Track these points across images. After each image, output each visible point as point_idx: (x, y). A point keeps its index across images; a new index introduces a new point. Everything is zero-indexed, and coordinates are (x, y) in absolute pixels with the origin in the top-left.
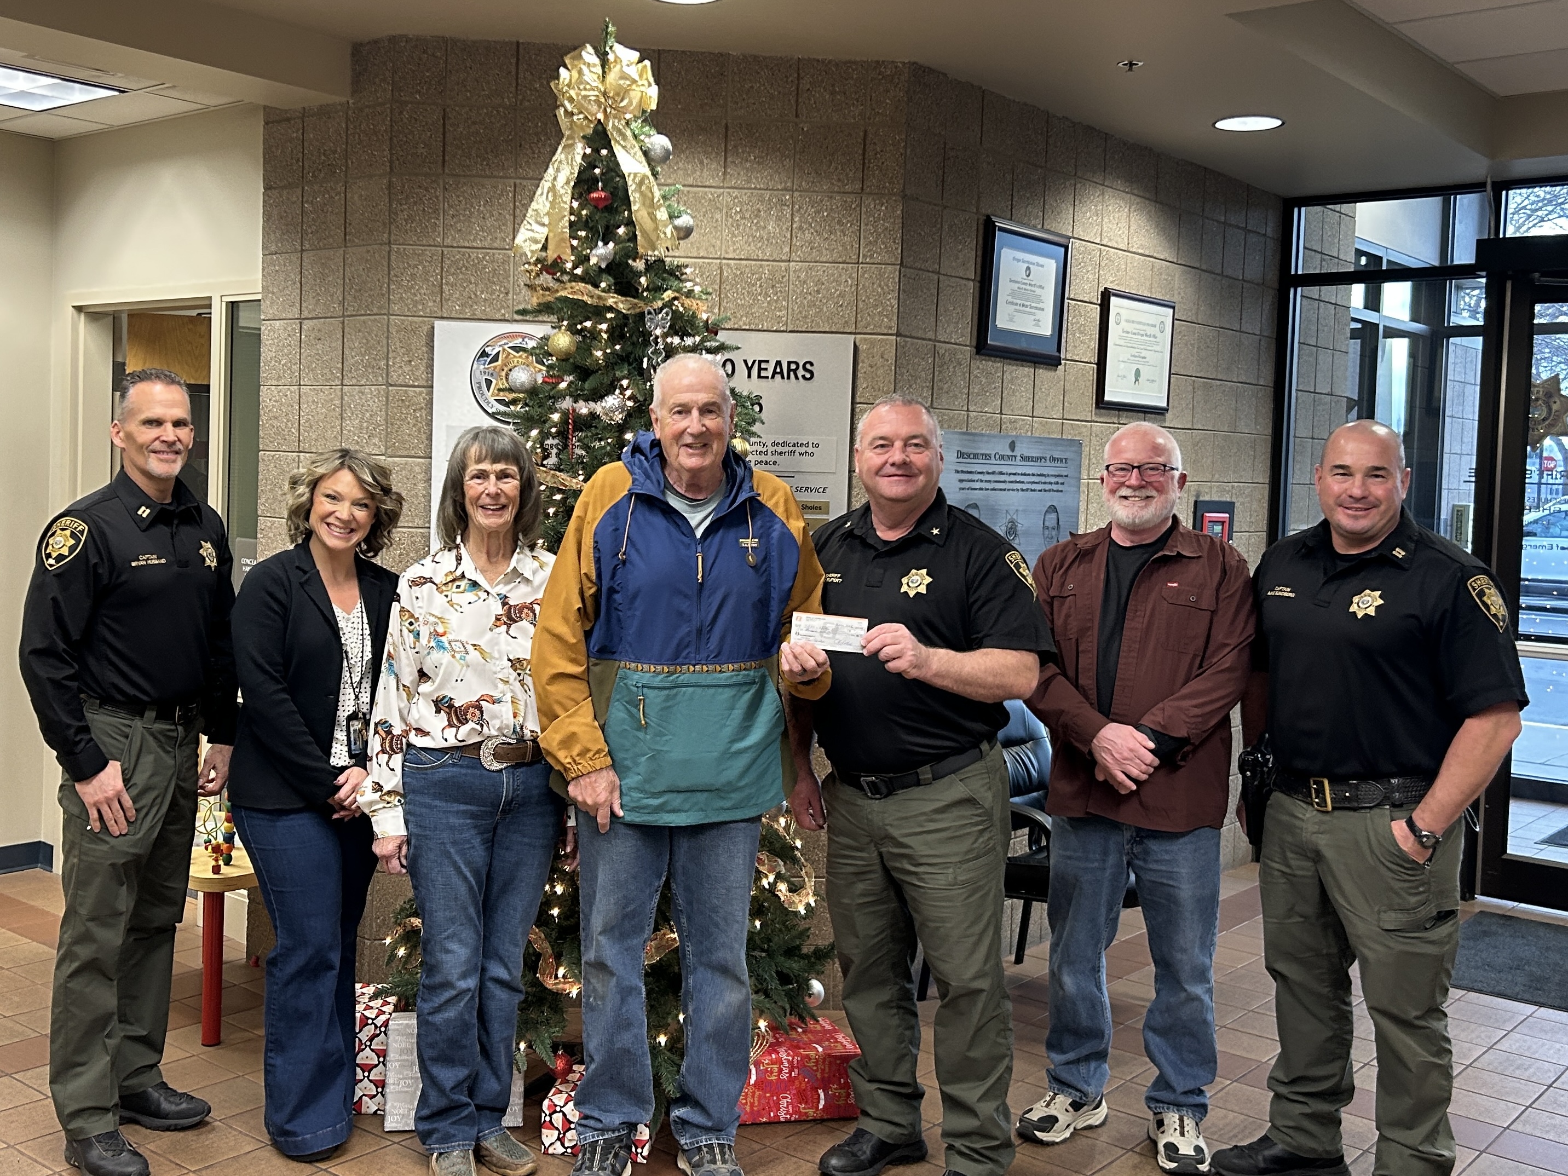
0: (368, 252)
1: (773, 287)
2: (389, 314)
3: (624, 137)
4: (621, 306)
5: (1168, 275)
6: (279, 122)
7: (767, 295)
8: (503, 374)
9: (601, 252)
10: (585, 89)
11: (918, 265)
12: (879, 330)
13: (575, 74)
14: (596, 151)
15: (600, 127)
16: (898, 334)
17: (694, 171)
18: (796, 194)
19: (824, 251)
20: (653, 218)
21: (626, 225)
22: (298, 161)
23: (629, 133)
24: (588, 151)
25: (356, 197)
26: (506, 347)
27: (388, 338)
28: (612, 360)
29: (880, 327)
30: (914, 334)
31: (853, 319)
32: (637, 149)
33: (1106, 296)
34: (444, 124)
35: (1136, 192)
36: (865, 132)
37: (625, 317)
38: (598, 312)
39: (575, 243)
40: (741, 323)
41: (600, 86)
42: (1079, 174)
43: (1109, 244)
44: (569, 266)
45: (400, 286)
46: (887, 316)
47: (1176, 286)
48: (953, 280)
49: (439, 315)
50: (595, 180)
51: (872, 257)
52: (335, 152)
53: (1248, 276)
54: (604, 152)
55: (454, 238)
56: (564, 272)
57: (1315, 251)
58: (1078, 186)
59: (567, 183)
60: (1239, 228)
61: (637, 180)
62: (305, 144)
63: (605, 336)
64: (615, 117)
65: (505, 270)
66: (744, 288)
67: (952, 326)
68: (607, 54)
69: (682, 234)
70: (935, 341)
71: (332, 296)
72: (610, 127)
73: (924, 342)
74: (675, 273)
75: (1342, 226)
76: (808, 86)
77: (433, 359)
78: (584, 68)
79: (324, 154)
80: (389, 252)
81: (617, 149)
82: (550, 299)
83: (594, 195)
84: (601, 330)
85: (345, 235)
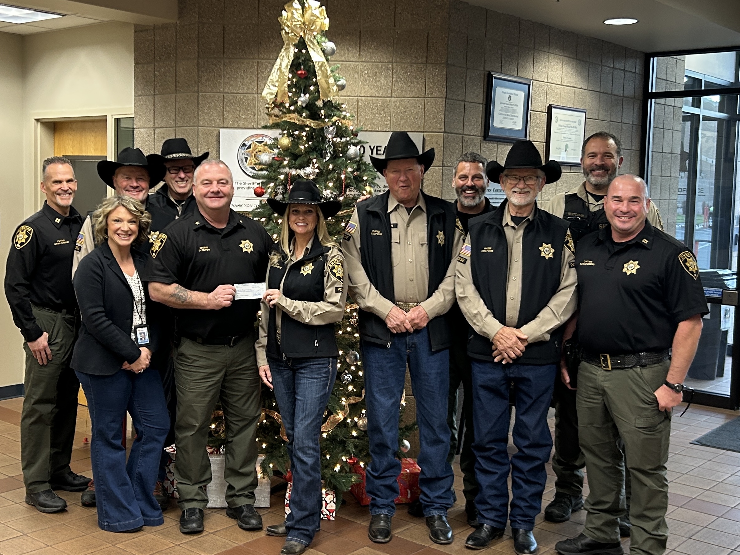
0: (187, 96)
1: (383, 110)
2: (198, 126)
3: (313, 44)
4: (312, 125)
5: (583, 96)
6: (142, 31)
7: (380, 114)
8: (253, 154)
9: (303, 99)
10: (295, 21)
11: (454, 97)
12: (435, 130)
13: (290, 15)
14: (300, 51)
15: (302, 40)
16: (445, 132)
17: (344, 54)
18: (394, 64)
19: (408, 92)
20: (327, 82)
21: (314, 85)
22: (152, 50)
23: (315, 42)
24: (296, 50)
25: (181, 69)
26: (254, 141)
27: (198, 138)
28: (308, 150)
29: (436, 128)
30: (452, 132)
31: (423, 125)
32: (319, 49)
33: (550, 108)
34: (224, 34)
35: (566, 55)
36: (428, 34)
37: (314, 129)
38: (302, 128)
39: (290, 94)
40: (368, 128)
41: (302, 19)
42: (536, 48)
43: (552, 82)
44: (287, 105)
45: (203, 112)
46: (439, 123)
47: (588, 101)
48: (472, 104)
49: (222, 126)
50: (300, 65)
51: (431, 94)
52: (170, 47)
53: (626, 94)
54: (304, 51)
55: (229, 89)
56: (285, 107)
57: (663, 79)
58: (536, 54)
59: (287, 66)
60: (621, 70)
61: (320, 64)
62: (155, 42)
63: (305, 138)
64: (309, 34)
65: (253, 104)
66: (369, 111)
67: (471, 127)
68: (305, 3)
69: (340, 88)
70: (463, 134)
71: (170, 117)
72: (306, 39)
73: (457, 135)
74: (338, 108)
75: (678, 66)
76: (400, 11)
77: (219, 148)
78: (294, 11)
79: (165, 48)
80: (198, 97)
81: (310, 50)
82: (279, 121)
83: (300, 72)
84: (303, 136)
85: (176, 87)
